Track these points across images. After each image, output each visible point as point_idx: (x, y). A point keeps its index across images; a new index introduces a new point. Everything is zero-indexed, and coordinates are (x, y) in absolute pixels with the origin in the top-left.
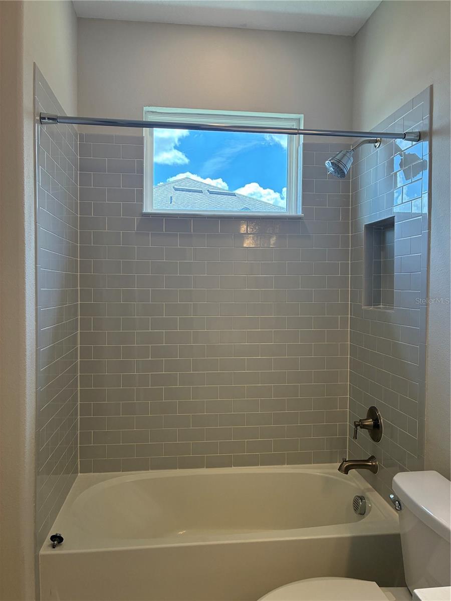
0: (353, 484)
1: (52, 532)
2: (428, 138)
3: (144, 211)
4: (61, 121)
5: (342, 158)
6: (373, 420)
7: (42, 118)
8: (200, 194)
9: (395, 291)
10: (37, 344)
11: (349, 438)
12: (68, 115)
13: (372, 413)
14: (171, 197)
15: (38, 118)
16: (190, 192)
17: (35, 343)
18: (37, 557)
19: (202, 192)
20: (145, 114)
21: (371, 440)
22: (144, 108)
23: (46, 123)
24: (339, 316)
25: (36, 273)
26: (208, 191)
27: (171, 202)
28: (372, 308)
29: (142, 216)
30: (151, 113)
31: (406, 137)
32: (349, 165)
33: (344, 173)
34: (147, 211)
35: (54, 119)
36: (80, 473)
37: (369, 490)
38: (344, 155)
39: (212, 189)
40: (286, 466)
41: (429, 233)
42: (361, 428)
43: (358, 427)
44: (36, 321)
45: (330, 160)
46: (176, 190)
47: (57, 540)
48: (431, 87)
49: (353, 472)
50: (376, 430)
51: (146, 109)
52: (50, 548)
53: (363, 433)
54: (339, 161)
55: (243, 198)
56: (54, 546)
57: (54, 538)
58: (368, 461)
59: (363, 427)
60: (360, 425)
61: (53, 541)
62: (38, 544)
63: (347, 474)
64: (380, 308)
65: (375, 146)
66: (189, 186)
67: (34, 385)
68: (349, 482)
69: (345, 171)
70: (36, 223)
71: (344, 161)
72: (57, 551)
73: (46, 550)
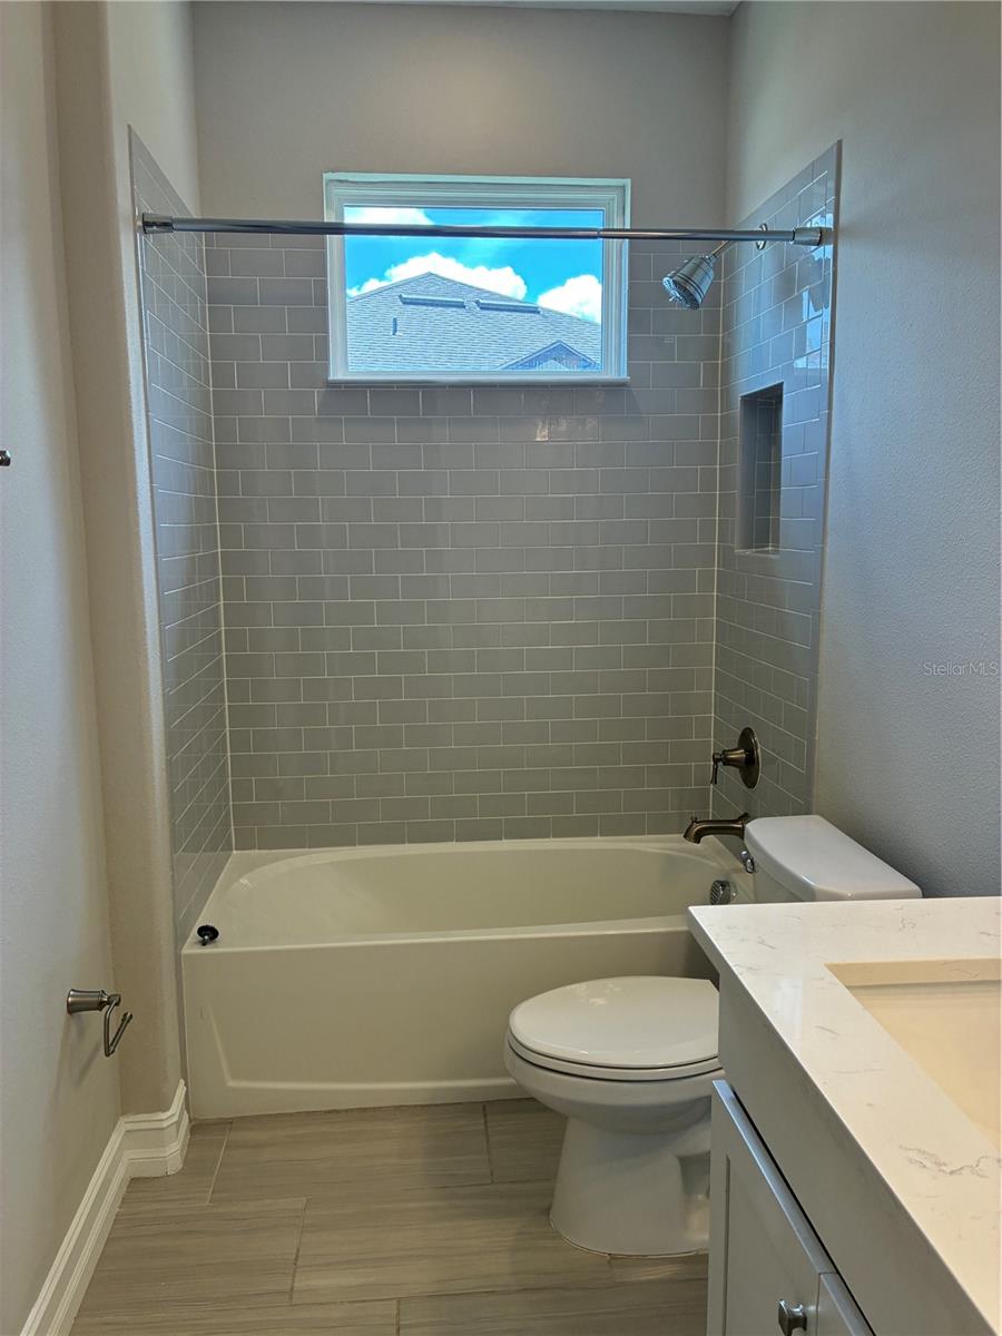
0: (714, 864)
1: (200, 923)
2: (832, 240)
3: (331, 378)
4: (179, 226)
5: (693, 272)
6: (746, 751)
7: (146, 224)
8: (460, 311)
9: (782, 519)
10: (159, 617)
11: (714, 791)
12: (195, 217)
13: (746, 739)
14: (395, 320)
15: (140, 223)
16: (437, 305)
17: (157, 615)
18: (178, 958)
19: (464, 307)
20: (327, 184)
21: (744, 787)
22: (324, 175)
23: (153, 232)
24: (697, 569)
25: (152, 497)
26: (477, 302)
27: (395, 331)
28: (748, 552)
29: (328, 386)
30: (339, 184)
31: (796, 238)
32: (705, 287)
33: (696, 300)
34: (335, 378)
35: (167, 225)
36: (236, 849)
37: (737, 871)
38: (698, 266)
39: (486, 298)
40: (599, 838)
41: (830, 415)
42: (724, 764)
43: (720, 763)
44: (157, 579)
45: (671, 277)
46: (406, 302)
47: (209, 934)
48: (840, 143)
49: (710, 840)
50: (749, 768)
51: (327, 176)
52: (200, 946)
53: (731, 775)
54: (688, 279)
55: (556, 319)
56: (204, 943)
57: (204, 931)
58: (735, 822)
59: (727, 762)
60: (723, 759)
61: (203, 936)
62: (180, 939)
63: (699, 842)
64: (767, 552)
65: (758, 247)
66: (435, 294)
67: (160, 682)
68: (708, 862)
69: (698, 297)
70: (147, 411)
71: (696, 278)
72: (208, 950)
73: (191, 947)
